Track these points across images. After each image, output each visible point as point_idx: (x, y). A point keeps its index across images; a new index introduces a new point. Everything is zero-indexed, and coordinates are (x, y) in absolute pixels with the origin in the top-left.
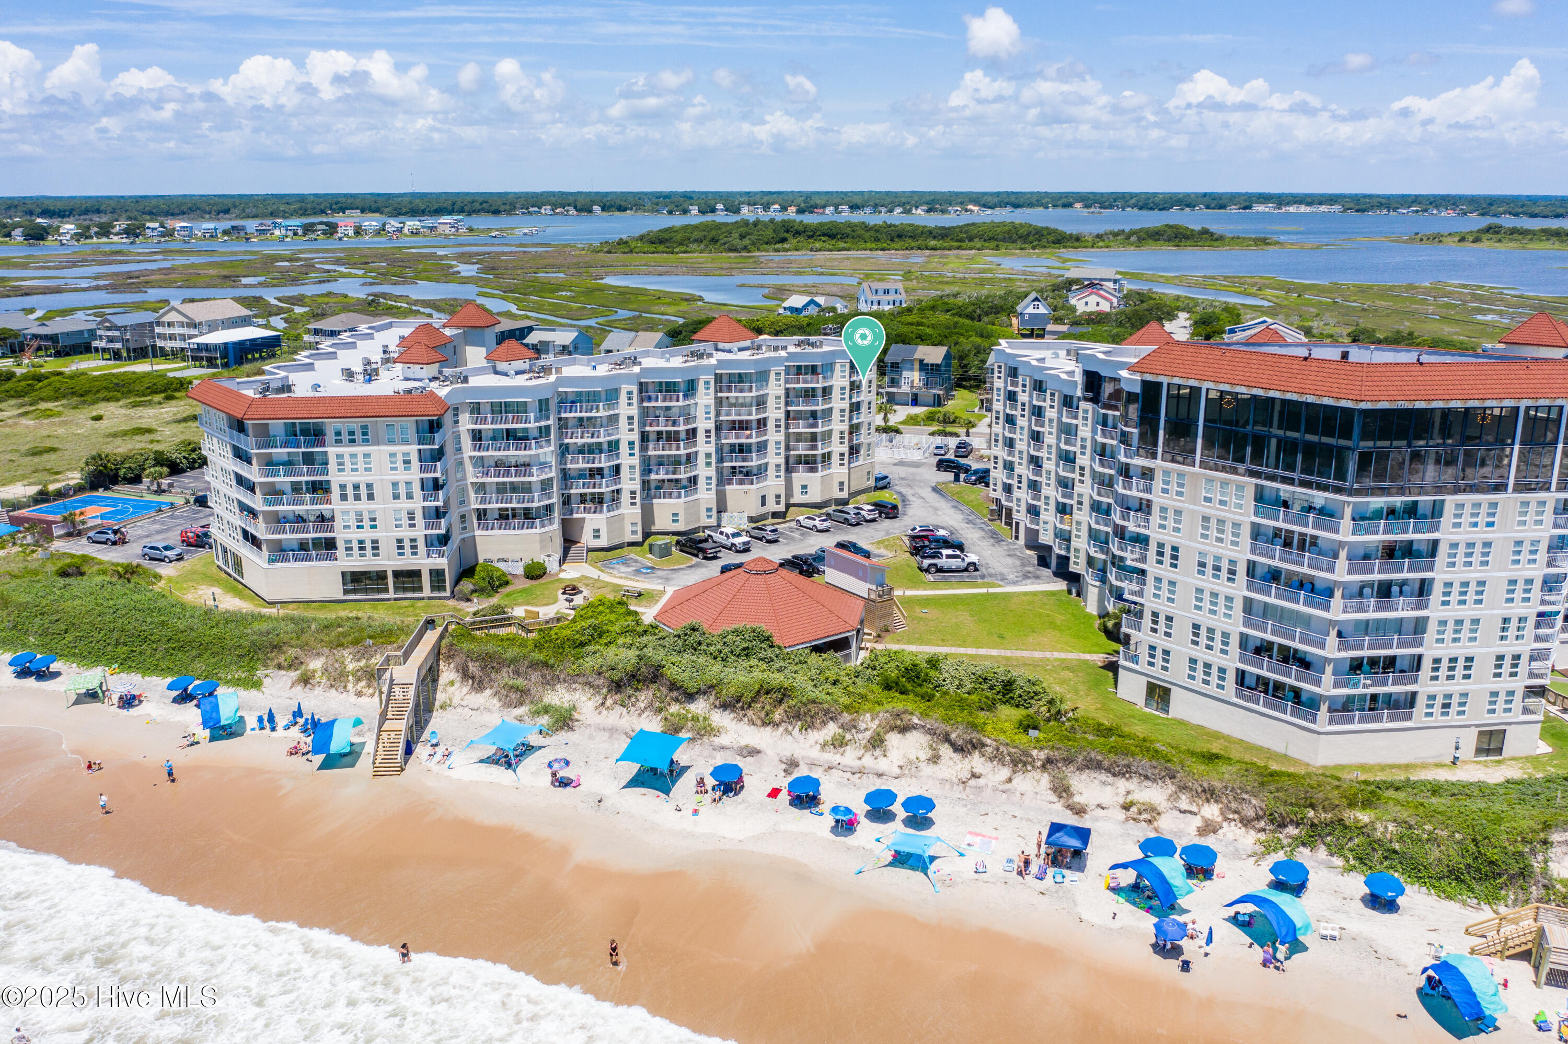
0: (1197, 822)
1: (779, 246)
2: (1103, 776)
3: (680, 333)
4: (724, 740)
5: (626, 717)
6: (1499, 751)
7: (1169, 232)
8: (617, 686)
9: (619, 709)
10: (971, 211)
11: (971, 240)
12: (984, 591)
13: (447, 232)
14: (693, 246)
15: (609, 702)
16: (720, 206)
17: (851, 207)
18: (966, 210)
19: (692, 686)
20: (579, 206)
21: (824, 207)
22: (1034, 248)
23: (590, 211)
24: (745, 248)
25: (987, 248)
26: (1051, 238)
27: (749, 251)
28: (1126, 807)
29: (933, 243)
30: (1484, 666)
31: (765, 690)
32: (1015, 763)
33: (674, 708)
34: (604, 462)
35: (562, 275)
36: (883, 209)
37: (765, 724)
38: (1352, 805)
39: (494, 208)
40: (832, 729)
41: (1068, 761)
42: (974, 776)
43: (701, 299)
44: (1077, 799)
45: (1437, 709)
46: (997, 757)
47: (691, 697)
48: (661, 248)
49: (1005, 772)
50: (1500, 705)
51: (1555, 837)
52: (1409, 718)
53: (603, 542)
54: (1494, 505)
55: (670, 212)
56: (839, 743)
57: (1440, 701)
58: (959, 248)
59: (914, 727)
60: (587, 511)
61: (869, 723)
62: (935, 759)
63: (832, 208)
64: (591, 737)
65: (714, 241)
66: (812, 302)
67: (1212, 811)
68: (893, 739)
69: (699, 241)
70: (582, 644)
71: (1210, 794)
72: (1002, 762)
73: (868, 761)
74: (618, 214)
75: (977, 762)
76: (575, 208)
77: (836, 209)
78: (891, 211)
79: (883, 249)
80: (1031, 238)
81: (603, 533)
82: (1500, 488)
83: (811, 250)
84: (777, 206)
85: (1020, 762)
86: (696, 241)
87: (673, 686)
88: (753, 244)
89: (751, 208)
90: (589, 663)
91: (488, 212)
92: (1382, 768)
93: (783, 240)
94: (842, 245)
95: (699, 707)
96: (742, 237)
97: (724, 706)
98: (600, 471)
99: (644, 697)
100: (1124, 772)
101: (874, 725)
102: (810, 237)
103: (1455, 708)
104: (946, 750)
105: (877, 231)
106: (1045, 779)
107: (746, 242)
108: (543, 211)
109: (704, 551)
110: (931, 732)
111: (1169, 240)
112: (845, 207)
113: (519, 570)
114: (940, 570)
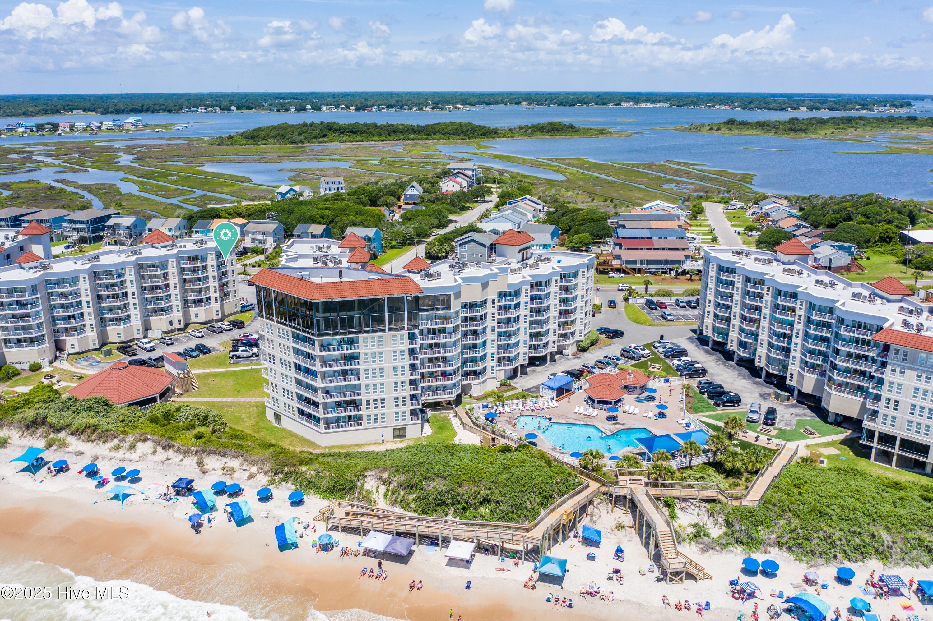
0: (248, 474)
1: (321, 139)
2: (217, 457)
3: (193, 217)
4: (70, 449)
5: (32, 441)
6: (404, 436)
7: (549, 127)
8: (28, 427)
9: (29, 437)
10: (459, 108)
11: (435, 134)
12: (250, 368)
13: (130, 128)
14: (271, 140)
15: (25, 434)
16: (309, 106)
17: (388, 107)
18: (456, 108)
19: (58, 426)
20: (222, 107)
21: (372, 106)
22: (469, 139)
23: (229, 110)
24: (301, 142)
25: (442, 139)
26: (480, 132)
27: (303, 143)
28: (223, 469)
29: (412, 136)
30: (390, 402)
31: (88, 426)
32: (185, 453)
33: (52, 436)
34: (74, 312)
35: (180, 163)
36: (407, 108)
37: (88, 441)
38: (301, 464)
39: (168, 109)
40: (116, 441)
41: (204, 451)
42: (168, 459)
43: (250, 181)
44: (206, 467)
45: (372, 421)
46: (178, 451)
47: (59, 431)
48: (251, 141)
49: (181, 457)
50: (400, 418)
52: (361, 424)
53: (77, 350)
54: (381, 337)
55: (278, 110)
56: (117, 448)
57: (372, 417)
58: (426, 139)
59: (148, 439)
60: (67, 335)
61: (130, 438)
62: (154, 453)
63: (376, 107)
64: (14, 450)
65: (283, 137)
66: (291, 190)
67: (254, 469)
68: (140, 445)
69: (274, 137)
70: (18, 408)
71: (255, 463)
72: (181, 453)
73: (128, 455)
74: (246, 111)
75: (170, 453)
76: (220, 108)
77: (379, 108)
78: (411, 109)
79: (383, 141)
80: (469, 133)
81: (76, 346)
82: (384, 330)
83: (340, 142)
84: (343, 106)
85: (187, 453)
86: (273, 137)
87: (51, 426)
88: (306, 138)
89: (328, 107)
90: (18, 417)
91: (165, 111)
93: (325, 136)
94: (359, 138)
95: (62, 435)
96: (300, 134)
97: (72, 434)
98: (73, 316)
99: (40, 431)
100: (224, 455)
101: (131, 440)
102: (342, 133)
103: (380, 420)
104: (159, 449)
105: (382, 129)
106: (195, 459)
107: (302, 137)
108: (199, 110)
109: (127, 352)
110: (154, 441)
111: (549, 132)
112: (384, 107)
113: (26, 367)
114: (238, 357)
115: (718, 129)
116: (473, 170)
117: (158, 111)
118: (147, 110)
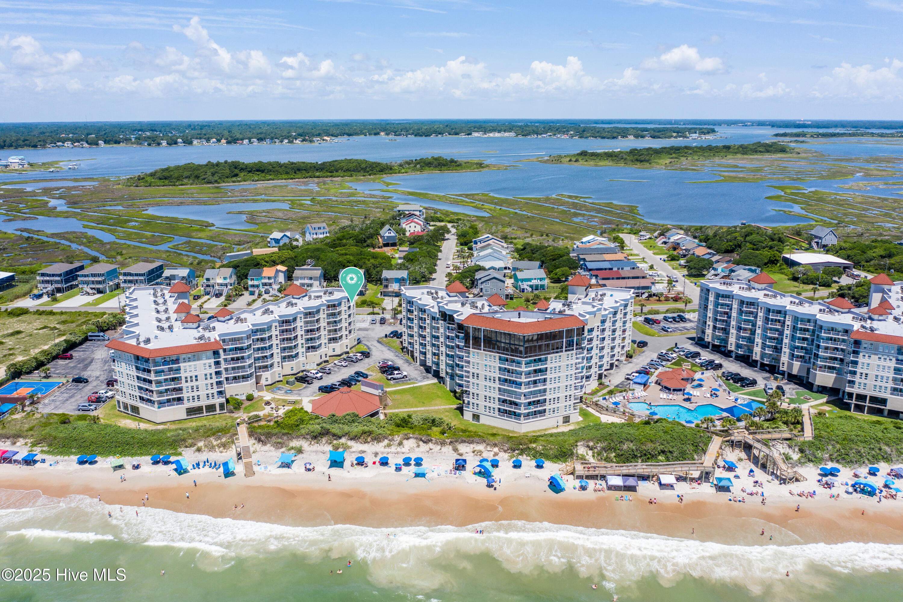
0: (492, 453)
1: (234, 179)
2: (467, 444)
4: (353, 449)
5: (319, 447)
6: (569, 422)
7: (435, 163)
8: (315, 437)
9: (316, 445)
10: (326, 140)
11: (337, 171)
12: (412, 386)
13: (16, 168)
14: (185, 181)
15: (313, 443)
16: (180, 140)
17: (258, 140)
18: (324, 140)
19: (340, 434)
20: (89, 141)
21: (242, 139)
22: (370, 175)
23: (97, 144)
24: (216, 181)
25: (346, 176)
26: (378, 169)
27: (219, 183)
28: (474, 452)
29: (318, 174)
30: (562, 399)
31: (364, 433)
32: (441, 444)
33: (335, 442)
34: (268, 353)
36: (277, 140)
37: (365, 443)
38: (531, 443)
39: (32, 144)
40: (386, 442)
41: (456, 441)
42: (431, 449)
43: (213, 225)
44: (460, 452)
45: (551, 413)
46: (436, 443)
47: (340, 438)
48: (167, 182)
49: (439, 447)
50: (568, 409)
51: (579, 444)
52: (545, 415)
53: (269, 382)
54: (560, 356)
55: (149, 145)
56: (389, 446)
57: (552, 410)
58: (331, 176)
59: (411, 438)
60: (263, 372)
61: (397, 439)
62: (418, 446)
63: (247, 140)
64: (310, 455)
65: (197, 177)
66: (285, 235)
67: (496, 450)
68: (405, 442)
69: (188, 177)
70: (298, 425)
71: (495, 445)
72: (438, 444)
73: (399, 449)
74: (115, 145)
75: (431, 445)
76: (87, 142)
77: (250, 141)
78: (282, 142)
79: (292, 179)
80: (368, 169)
81: (269, 379)
82: (562, 351)
83: (253, 181)
84: (214, 140)
85: (443, 444)
86: (186, 177)
87: (334, 435)
88: (220, 178)
89: (199, 141)
90: (303, 431)
91: (29, 146)
92: (539, 431)
93: (236, 175)
94: (268, 177)
95: (343, 440)
96: (213, 174)
97: (351, 439)
98: (266, 356)
99: (324, 440)
100: (472, 442)
101: (399, 439)
102: (250, 172)
103: (556, 411)
104: (421, 443)
106: (451, 447)
107: (216, 178)
108: (66, 145)
109: (307, 381)
110: (416, 438)
111: (436, 167)
112: (255, 140)
113: (244, 398)
114: (394, 379)
115: (577, 161)
116: (420, 211)
117: (22, 146)
118: (10, 146)
